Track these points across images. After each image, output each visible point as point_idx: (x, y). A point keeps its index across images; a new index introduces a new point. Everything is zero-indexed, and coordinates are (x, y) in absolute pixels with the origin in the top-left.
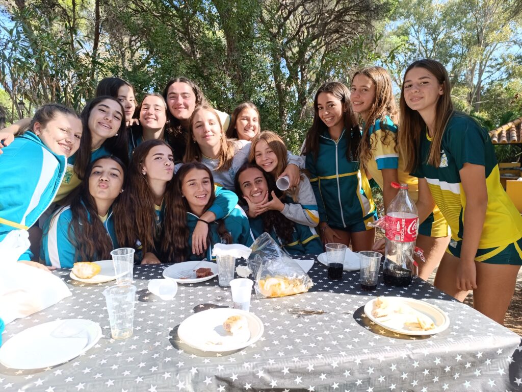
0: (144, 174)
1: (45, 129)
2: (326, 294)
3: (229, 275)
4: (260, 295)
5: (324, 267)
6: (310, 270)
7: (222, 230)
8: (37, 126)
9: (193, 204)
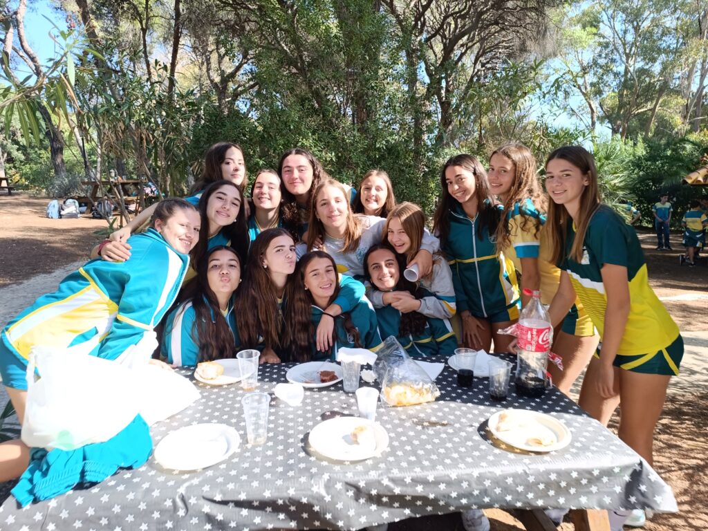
0: (265, 267)
1: (167, 226)
2: (452, 404)
3: (354, 379)
4: (385, 403)
5: (455, 372)
6: (440, 375)
7: (348, 325)
8: (158, 223)
9: (317, 296)
